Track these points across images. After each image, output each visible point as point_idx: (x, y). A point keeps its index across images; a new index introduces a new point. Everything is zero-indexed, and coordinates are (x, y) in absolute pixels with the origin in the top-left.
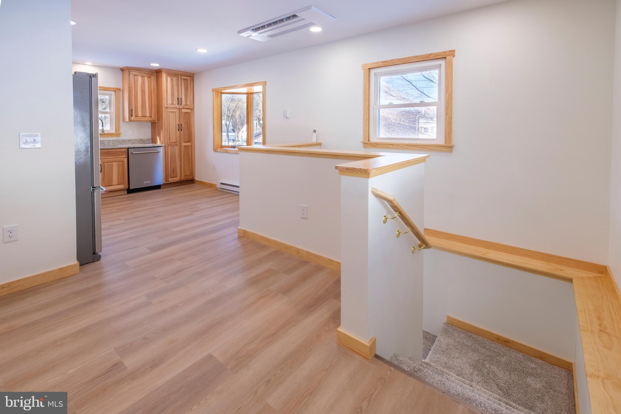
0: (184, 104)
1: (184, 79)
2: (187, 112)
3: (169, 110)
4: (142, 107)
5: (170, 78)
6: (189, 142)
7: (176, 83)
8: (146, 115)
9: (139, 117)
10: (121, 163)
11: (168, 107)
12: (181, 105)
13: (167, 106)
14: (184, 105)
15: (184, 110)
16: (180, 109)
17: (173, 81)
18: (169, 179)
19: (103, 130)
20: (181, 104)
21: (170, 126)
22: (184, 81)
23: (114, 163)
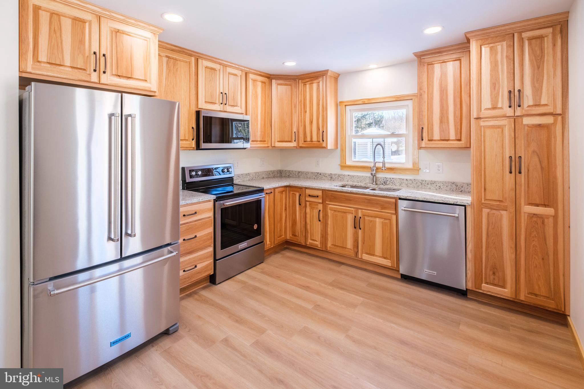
0: (531, 103)
1: (530, 39)
2: (540, 126)
3: (482, 124)
4: (441, 122)
5: (488, 49)
6: (545, 206)
7: (505, 54)
8: (449, 137)
9: (435, 140)
10: (387, 221)
11: (481, 116)
12: (519, 108)
13: (478, 114)
14: (529, 106)
15: (527, 121)
16: (516, 119)
17: (496, 54)
18: (483, 285)
19: (384, 163)
20: (519, 106)
21: (487, 161)
22: (530, 44)
23: (377, 220)
